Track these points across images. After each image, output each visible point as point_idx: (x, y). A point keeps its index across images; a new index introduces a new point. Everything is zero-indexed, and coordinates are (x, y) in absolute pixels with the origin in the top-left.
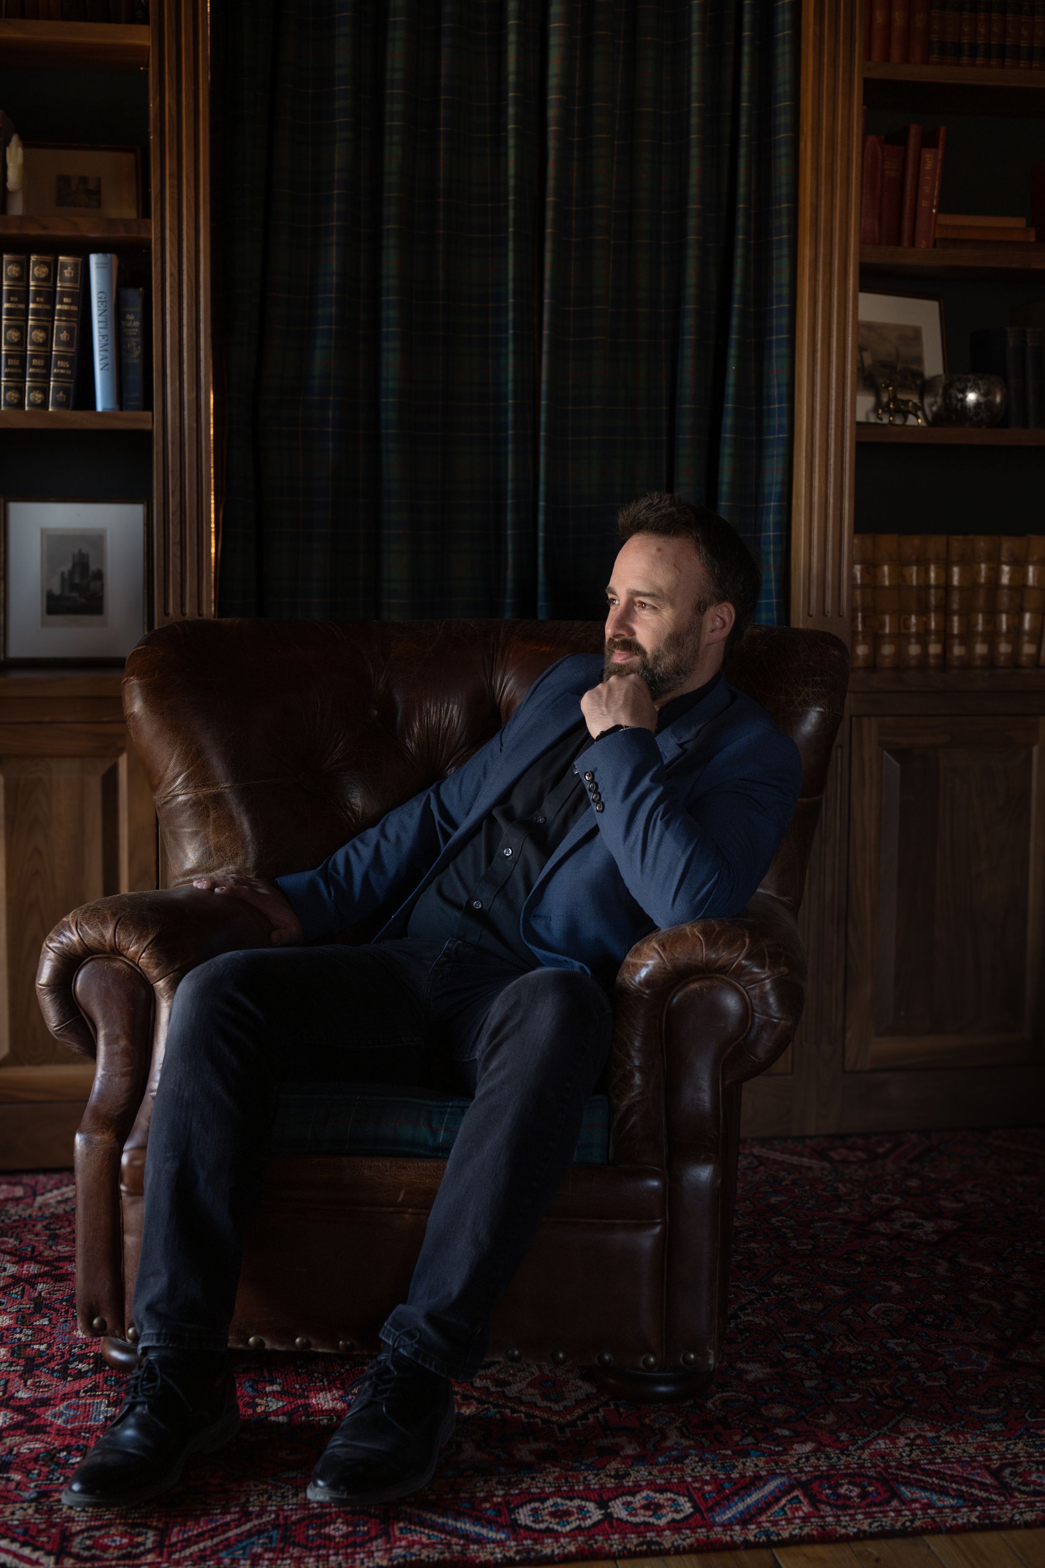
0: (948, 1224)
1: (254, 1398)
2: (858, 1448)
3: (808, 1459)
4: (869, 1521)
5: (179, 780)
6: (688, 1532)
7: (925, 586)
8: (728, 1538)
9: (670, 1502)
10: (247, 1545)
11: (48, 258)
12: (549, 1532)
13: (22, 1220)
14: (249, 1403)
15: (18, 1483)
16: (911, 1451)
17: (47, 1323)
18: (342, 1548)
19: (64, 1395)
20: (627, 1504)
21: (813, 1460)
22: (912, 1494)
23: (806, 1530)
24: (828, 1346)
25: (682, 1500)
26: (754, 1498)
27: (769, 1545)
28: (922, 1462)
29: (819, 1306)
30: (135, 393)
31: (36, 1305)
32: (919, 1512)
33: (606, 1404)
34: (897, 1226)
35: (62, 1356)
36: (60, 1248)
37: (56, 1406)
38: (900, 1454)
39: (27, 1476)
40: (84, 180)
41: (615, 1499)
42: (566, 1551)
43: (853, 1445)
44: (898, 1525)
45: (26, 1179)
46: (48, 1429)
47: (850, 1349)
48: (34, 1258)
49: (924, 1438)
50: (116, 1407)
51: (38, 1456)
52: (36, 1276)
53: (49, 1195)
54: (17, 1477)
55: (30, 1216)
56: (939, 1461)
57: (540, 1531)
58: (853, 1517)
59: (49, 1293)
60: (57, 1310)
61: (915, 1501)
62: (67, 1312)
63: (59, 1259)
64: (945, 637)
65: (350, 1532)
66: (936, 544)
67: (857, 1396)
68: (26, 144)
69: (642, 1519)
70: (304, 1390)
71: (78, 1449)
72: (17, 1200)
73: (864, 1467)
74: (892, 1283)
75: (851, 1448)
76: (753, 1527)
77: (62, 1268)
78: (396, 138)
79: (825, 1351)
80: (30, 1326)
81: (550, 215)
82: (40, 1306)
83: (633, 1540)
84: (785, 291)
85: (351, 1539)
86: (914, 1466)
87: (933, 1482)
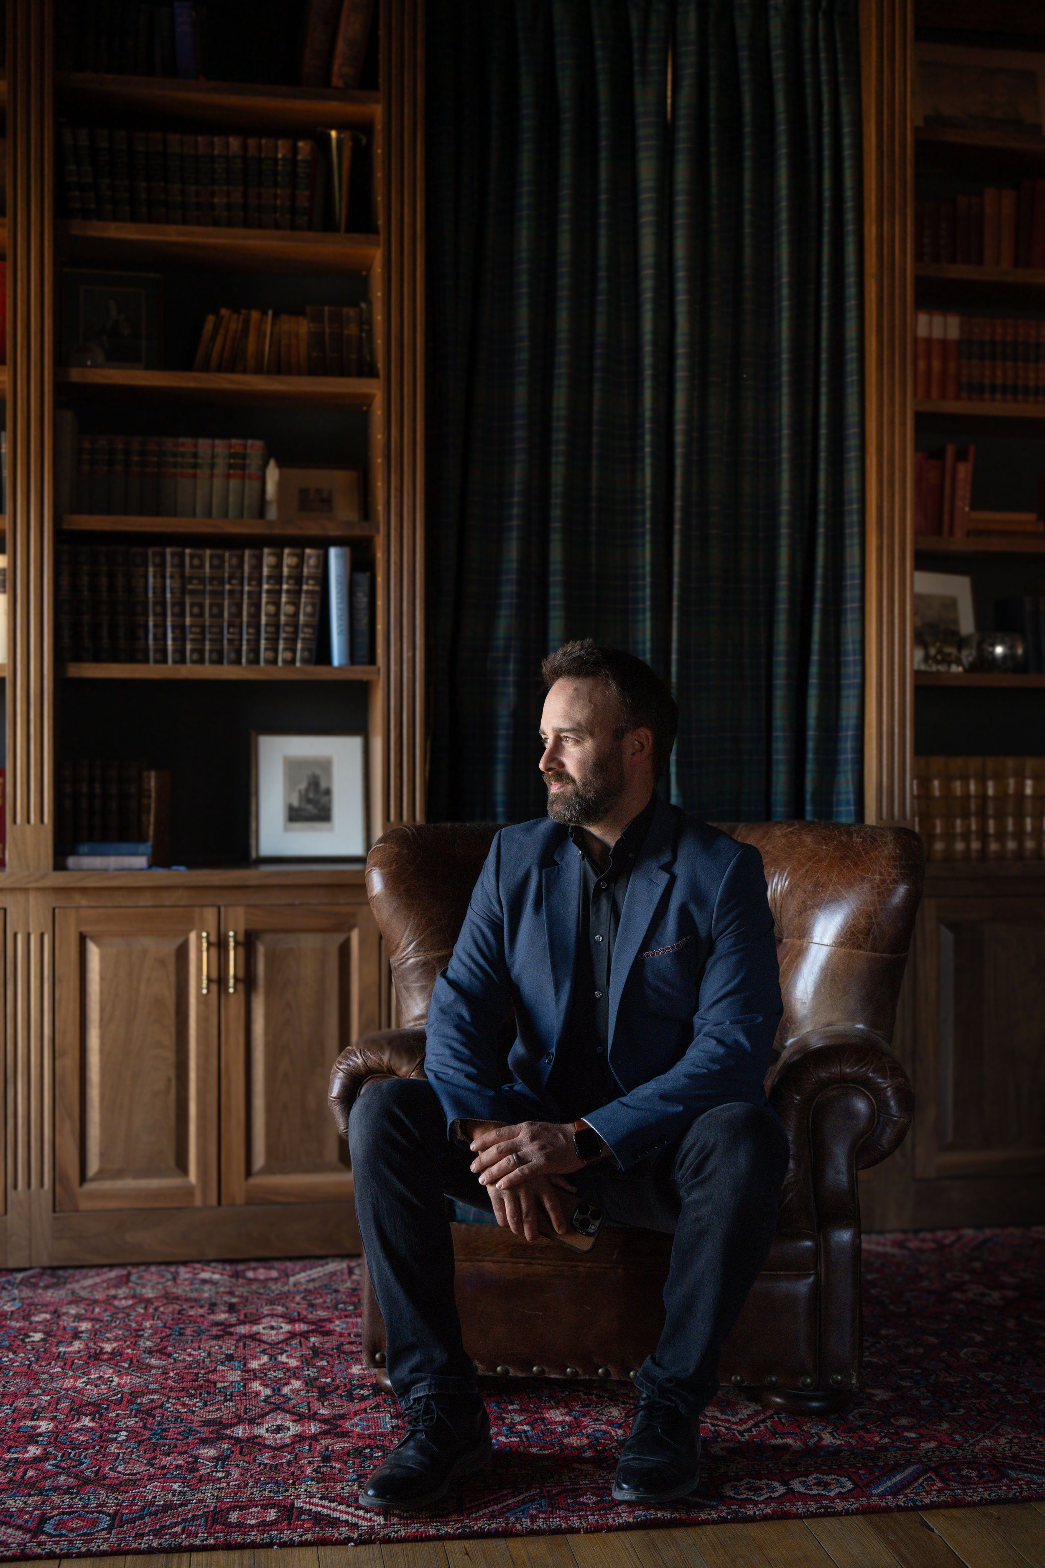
0: (1010, 1294)
1: (501, 1414)
2: (970, 1445)
3: (933, 1452)
4: (988, 1492)
5: (412, 946)
6: (853, 1500)
7: (967, 797)
8: (884, 1504)
9: (835, 1481)
10: (524, 1509)
11: (297, 551)
12: (748, 1501)
13: (281, 1293)
14: (498, 1417)
15: (340, 1470)
16: (1011, 1447)
17: (326, 1364)
18: (596, 1511)
19: (355, 1411)
20: (803, 1483)
21: (937, 1453)
22: (1017, 1475)
23: (942, 1498)
24: (934, 1377)
25: (843, 1480)
26: (898, 1478)
27: (915, 1508)
28: (1021, 1454)
29: (921, 1350)
30: (363, 652)
31: (313, 1351)
32: (1025, 1487)
33: (771, 1417)
34: (970, 1295)
35: (346, 1386)
36: (319, 1313)
37: (351, 1419)
38: (1003, 1449)
39: (346, 1465)
40: (319, 491)
41: (793, 1479)
42: (764, 1512)
43: (966, 1443)
44: (1011, 1495)
45: (277, 1264)
46: (350, 1434)
47: (951, 1380)
48: (301, 1319)
49: (1019, 1438)
50: (397, 1419)
51: (349, 1452)
52: (308, 1332)
53: (298, 1276)
54: (338, 1466)
55: (289, 1291)
56: (1033, 1453)
57: (741, 1500)
58: (975, 1490)
59: (321, 1344)
60: (331, 1356)
61: (1021, 1479)
62: (339, 1356)
63: (322, 1320)
64: (983, 835)
65: (599, 1501)
66: (974, 764)
67: (962, 1411)
68: (280, 465)
69: (817, 1492)
70: (538, 1409)
71: (377, 1447)
72: (276, 1280)
73: (977, 1458)
74: (974, 1335)
75: (964, 1445)
76: (901, 1497)
77: (325, 1327)
78: (561, 459)
79: (932, 1381)
80: (314, 1366)
81: (678, 515)
82: (317, 1352)
83: (813, 1507)
84: (857, 571)
85: (601, 1505)
86: (1015, 1457)
87: (1032, 1468)
